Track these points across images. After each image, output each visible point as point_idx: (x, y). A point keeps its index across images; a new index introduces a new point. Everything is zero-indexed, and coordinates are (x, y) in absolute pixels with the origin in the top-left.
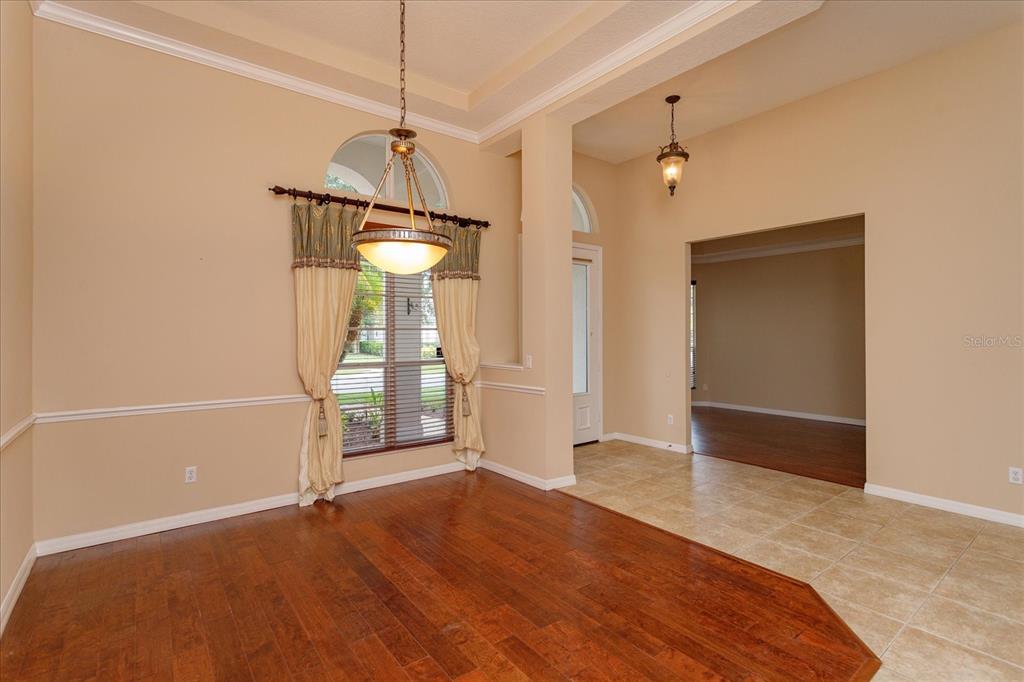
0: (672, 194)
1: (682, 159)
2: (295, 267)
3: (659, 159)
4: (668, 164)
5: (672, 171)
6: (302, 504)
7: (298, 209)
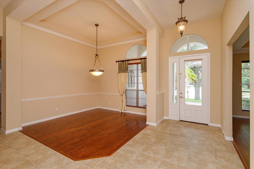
0: (181, 36)
1: (186, 23)
2: (118, 73)
3: (176, 23)
4: (180, 25)
5: (182, 28)
6: (120, 112)
7: (119, 64)
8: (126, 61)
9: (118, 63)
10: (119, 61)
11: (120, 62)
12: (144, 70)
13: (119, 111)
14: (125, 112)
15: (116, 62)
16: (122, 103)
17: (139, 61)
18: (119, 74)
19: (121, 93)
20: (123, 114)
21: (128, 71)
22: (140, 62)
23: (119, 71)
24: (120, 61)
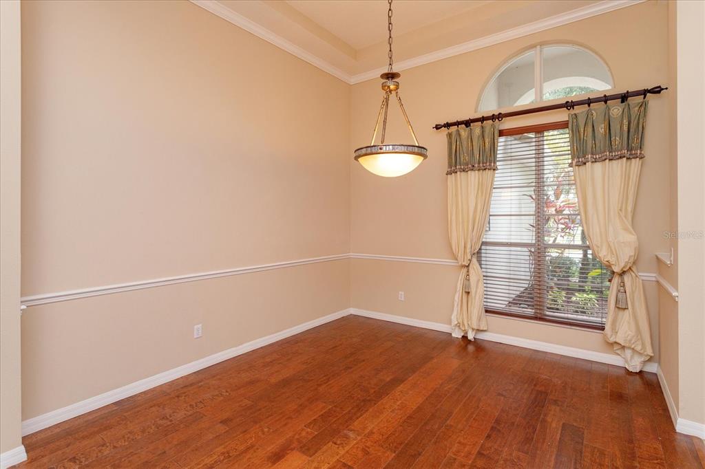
2: (448, 173)
6: (453, 335)
7: (450, 135)
8: (483, 119)
9: (444, 131)
10: (448, 125)
11: (454, 129)
12: (592, 154)
13: (451, 334)
14: (481, 336)
15: (438, 127)
16: (465, 301)
17: (562, 116)
18: (451, 178)
19: (460, 255)
20: (471, 348)
21: (494, 163)
22: (566, 119)
23: (450, 166)
24: (458, 124)
